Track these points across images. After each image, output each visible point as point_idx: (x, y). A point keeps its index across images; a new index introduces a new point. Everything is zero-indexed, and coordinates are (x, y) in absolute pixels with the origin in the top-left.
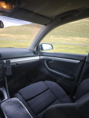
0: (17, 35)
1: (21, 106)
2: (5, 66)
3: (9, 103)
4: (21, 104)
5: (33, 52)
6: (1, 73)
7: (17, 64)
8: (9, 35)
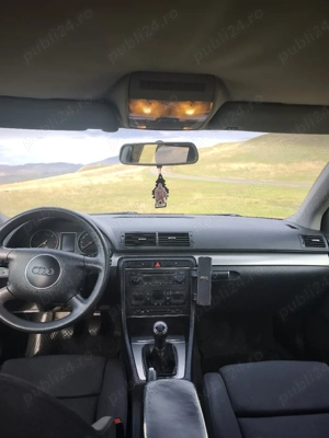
0: (281, 165)
1: (193, 414)
2: (194, 274)
3: (167, 389)
4: (196, 408)
5: (304, 237)
6: (183, 293)
7: (234, 273)
8: (253, 164)
